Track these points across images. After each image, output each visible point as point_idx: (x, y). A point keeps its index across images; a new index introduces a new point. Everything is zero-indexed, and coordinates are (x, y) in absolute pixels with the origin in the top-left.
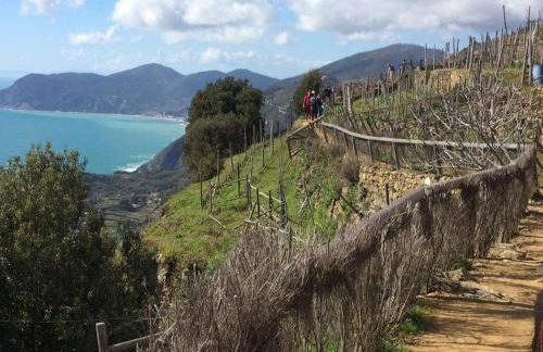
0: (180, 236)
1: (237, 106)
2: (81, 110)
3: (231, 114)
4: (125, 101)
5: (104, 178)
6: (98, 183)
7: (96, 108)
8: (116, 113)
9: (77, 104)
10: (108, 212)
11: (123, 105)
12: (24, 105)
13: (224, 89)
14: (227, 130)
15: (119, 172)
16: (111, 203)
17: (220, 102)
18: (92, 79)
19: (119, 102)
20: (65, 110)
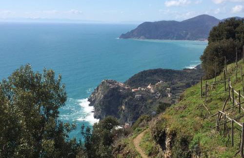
0: (183, 117)
1: (236, 35)
2: (168, 39)
3: (231, 39)
4: (189, 33)
5: (178, 72)
6: (175, 74)
7: (175, 38)
8: (185, 40)
9: (166, 36)
10: (180, 89)
11: (188, 36)
12: (142, 37)
13: (229, 25)
14: (228, 49)
15: (185, 69)
16: (181, 84)
17: (226, 33)
18: (174, 24)
19: (187, 34)
20: (160, 39)
